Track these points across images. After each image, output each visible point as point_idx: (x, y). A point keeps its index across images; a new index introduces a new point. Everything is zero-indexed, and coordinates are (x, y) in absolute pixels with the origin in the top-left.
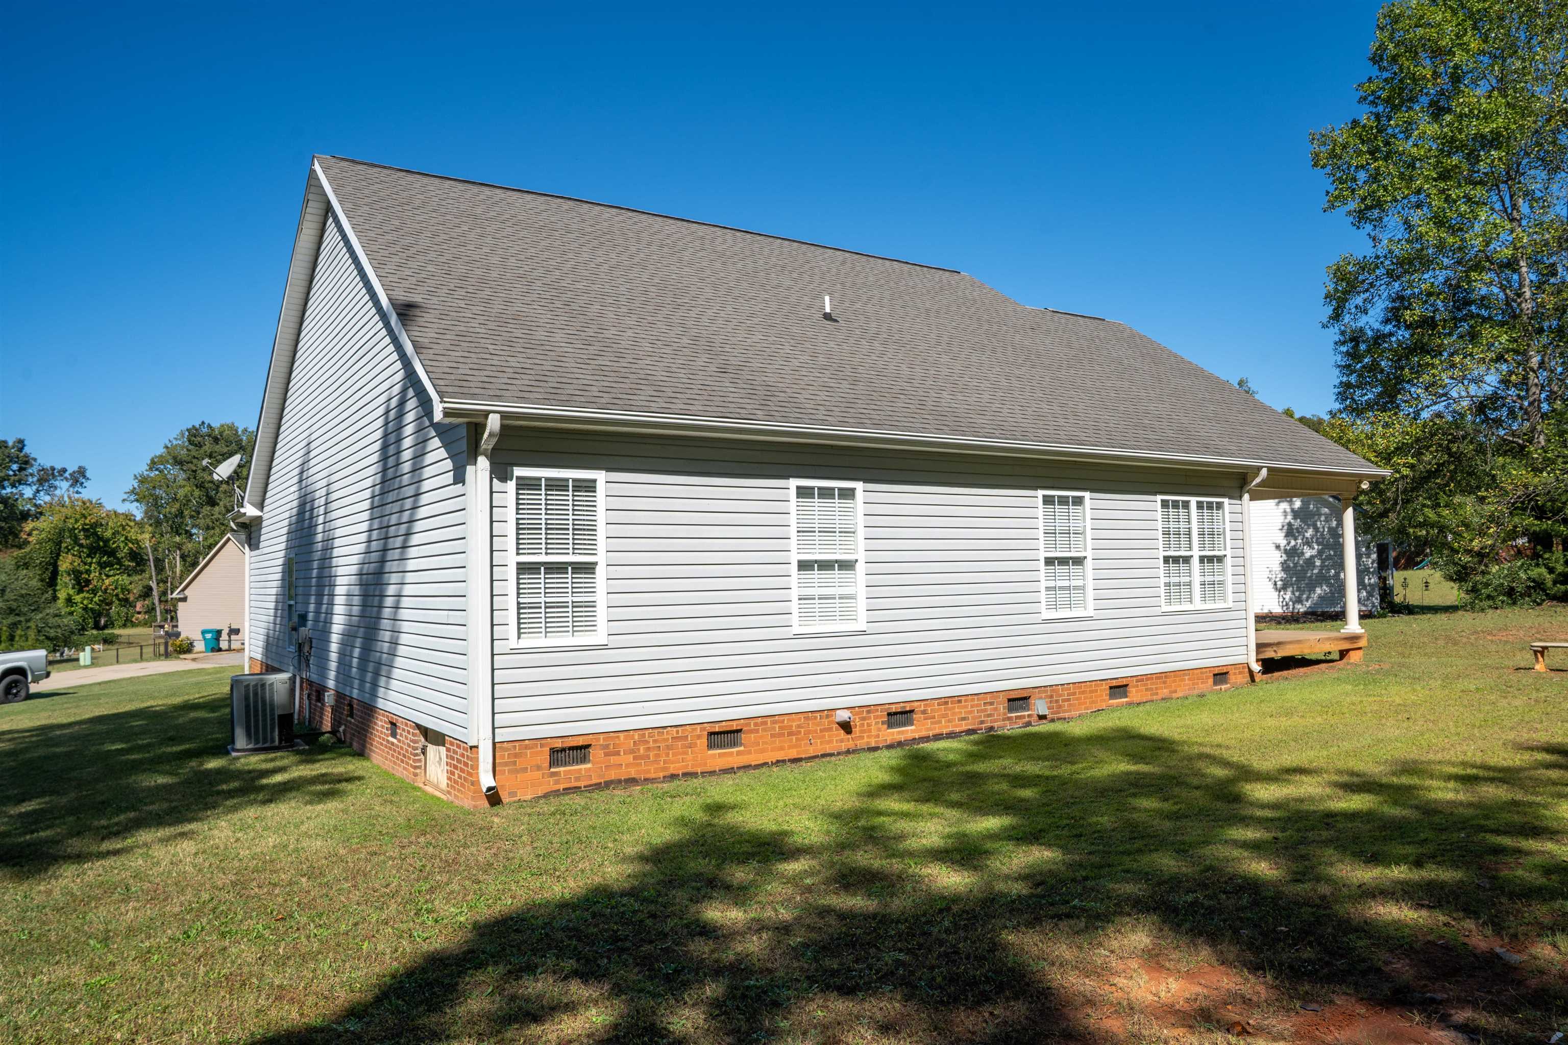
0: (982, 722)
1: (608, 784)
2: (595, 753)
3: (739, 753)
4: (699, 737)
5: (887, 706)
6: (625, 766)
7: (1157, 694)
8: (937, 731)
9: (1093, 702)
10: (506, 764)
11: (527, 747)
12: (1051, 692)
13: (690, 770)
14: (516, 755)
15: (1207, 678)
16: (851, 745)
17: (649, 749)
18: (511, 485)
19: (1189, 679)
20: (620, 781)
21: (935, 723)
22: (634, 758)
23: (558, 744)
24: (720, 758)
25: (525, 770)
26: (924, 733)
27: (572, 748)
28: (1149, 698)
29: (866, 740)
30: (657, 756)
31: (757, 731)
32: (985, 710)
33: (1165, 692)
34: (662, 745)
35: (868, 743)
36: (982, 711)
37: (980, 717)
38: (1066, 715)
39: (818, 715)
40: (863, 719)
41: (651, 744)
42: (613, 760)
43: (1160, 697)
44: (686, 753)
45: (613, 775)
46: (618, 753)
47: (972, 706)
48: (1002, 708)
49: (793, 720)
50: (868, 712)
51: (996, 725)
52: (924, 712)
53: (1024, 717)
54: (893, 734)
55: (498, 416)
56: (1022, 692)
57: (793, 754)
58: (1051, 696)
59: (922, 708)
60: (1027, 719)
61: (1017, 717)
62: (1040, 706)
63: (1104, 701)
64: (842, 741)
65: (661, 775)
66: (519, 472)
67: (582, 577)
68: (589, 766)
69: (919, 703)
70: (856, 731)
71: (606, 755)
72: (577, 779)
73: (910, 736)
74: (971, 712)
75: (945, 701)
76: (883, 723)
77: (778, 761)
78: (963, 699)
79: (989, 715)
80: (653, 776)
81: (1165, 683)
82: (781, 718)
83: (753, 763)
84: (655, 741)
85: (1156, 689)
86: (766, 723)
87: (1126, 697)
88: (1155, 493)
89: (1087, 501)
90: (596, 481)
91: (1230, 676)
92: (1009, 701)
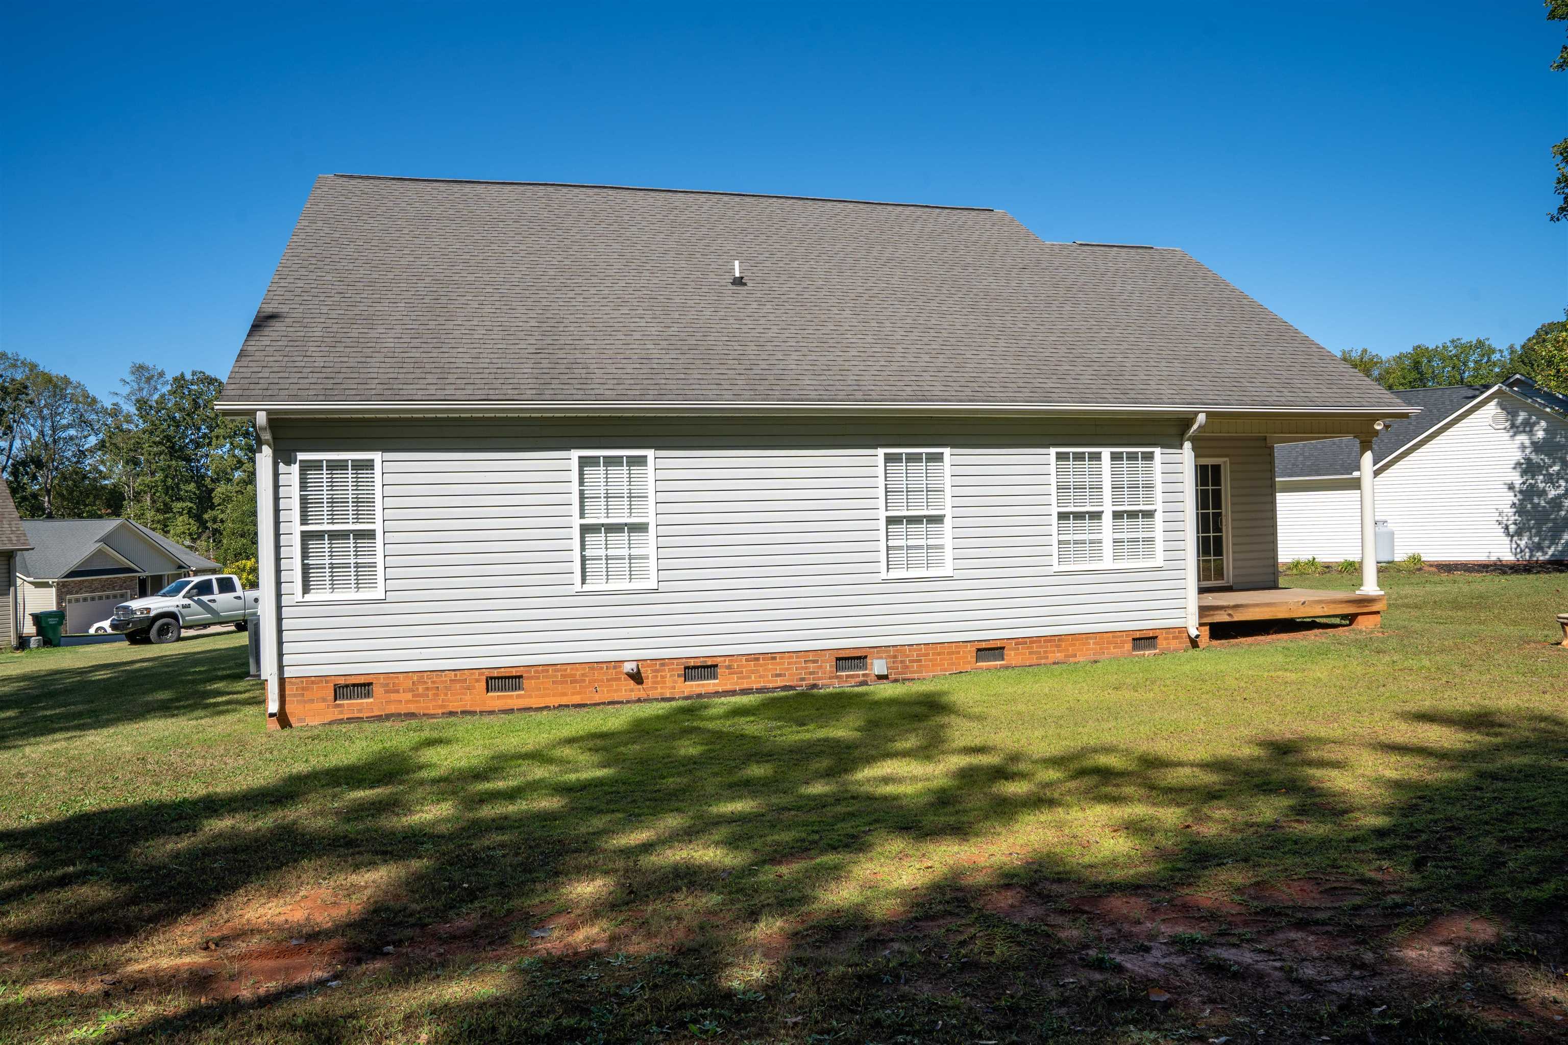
0: (803, 679)
1: (388, 717)
2: (377, 690)
3: (519, 697)
4: (477, 681)
5: (684, 660)
6: (403, 702)
7: (1047, 658)
8: (745, 686)
9: (952, 664)
10: (295, 696)
11: (313, 682)
12: (894, 653)
13: (468, 708)
14: (303, 689)
15: (1123, 642)
16: (642, 695)
17: (427, 689)
18: (295, 468)
19: (1094, 643)
20: (399, 715)
21: (743, 678)
22: (414, 696)
23: (342, 681)
24: (497, 699)
25: (312, 701)
26: (729, 687)
27: (354, 685)
28: (1035, 661)
29: (659, 690)
30: (437, 695)
31: (538, 678)
32: (806, 668)
33: (1059, 656)
34: (441, 686)
35: (662, 694)
36: (802, 668)
37: (801, 674)
38: (916, 676)
39: (605, 666)
40: (657, 671)
41: (430, 685)
42: (393, 696)
43: (1051, 660)
44: (465, 694)
45: (392, 709)
46: (398, 691)
47: (789, 663)
48: (829, 666)
49: (577, 670)
50: (663, 665)
51: (820, 683)
52: (729, 667)
53: (858, 676)
54: (692, 686)
55: (264, 413)
56: (855, 651)
57: (577, 699)
58: (895, 657)
59: (727, 663)
60: (861, 679)
61: (847, 676)
62: (878, 666)
63: (969, 663)
64: (632, 690)
65: (440, 711)
66: (301, 456)
67: (363, 543)
68: (371, 700)
69: (722, 659)
70: (648, 683)
71: (387, 692)
72: (360, 711)
73: (712, 689)
74: (788, 669)
75: (754, 658)
76: (679, 676)
77: (560, 706)
78: (778, 656)
79: (811, 673)
80: (432, 712)
81: (1058, 646)
82: (565, 667)
83: (534, 706)
84: (433, 682)
85: (1045, 652)
86: (547, 671)
87: (1003, 659)
88: (1048, 446)
89: (947, 457)
90: (373, 460)
91: (1159, 641)
92: (838, 659)
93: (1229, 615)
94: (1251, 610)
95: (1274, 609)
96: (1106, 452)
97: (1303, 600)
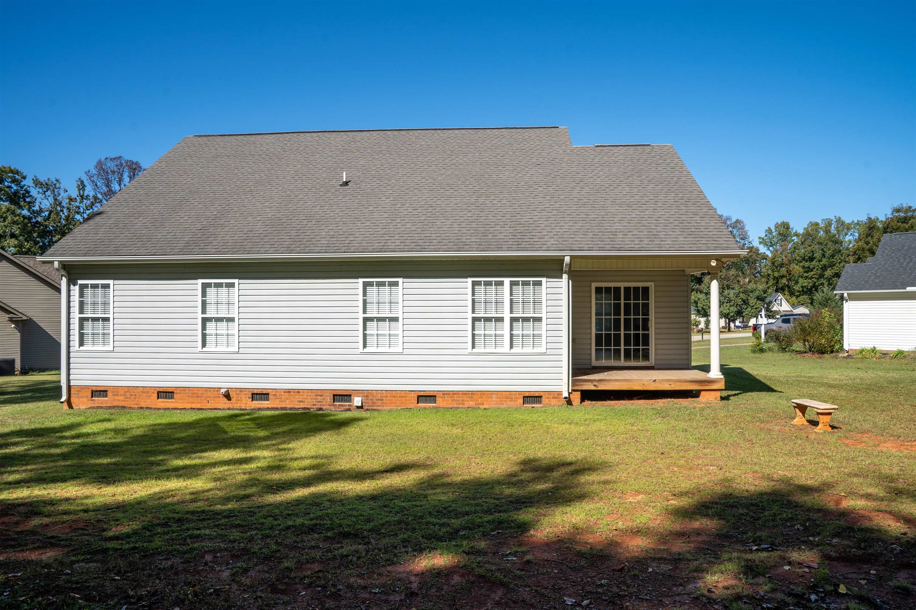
0: (314, 405)
1: (114, 407)
2: (109, 394)
3: (172, 402)
4: (153, 393)
5: (252, 390)
6: (119, 401)
7: (464, 404)
8: (283, 406)
9: (403, 403)
10: (75, 394)
11: (82, 388)
12: (366, 394)
13: (149, 406)
14: (78, 391)
16: (231, 406)
17: (131, 395)
18: (77, 287)
19: (496, 398)
20: (119, 407)
21: (282, 401)
22: (125, 398)
23: (94, 389)
24: (162, 403)
25: (82, 397)
26: (275, 406)
27: (100, 391)
28: (455, 406)
29: (239, 405)
30: (135, 398)
31: (181, 393)
32: (316, 399)
33: (472, 404)
34: (137, 394)
35: (240, 406)
36: (314, 399)
37: (313, 402)
38: (380, 408)
39: (212, 389)
40: (238, 394)
41: (132, 393)
42: (117, 397)
43: (466, 406)
44: (148, 399)
45: (115, 404)
46: (118, 395)
47: (307, 396)
48: (329, 399)
49: (199, 391)
50: (241, 391)
51: (324, 407)
52: (275, 395)
53: (346, 405)
54: (255, 404)
55: (57, 262)
56: (345, 391)
57: (199, 406)
58: (367, 396)
59: (274, 393)
60: (347, 407)
61: (339, 405)
62: (357, 401)
63: (413, 403)
64: (225, 403)
65: (136, 406)
66: (80, 282)
67: (105, 323)
68: (107, 399)
69: (271, 390)
70: (234, 400)
71: (114, 395)
72: (102, 403)
73: (266, 406)
74: (306, 399)
75: (289, 391)
76: (249, 398)
77: (191, 408)
78: (301, 391)
79: (319, 402)
80: (133, 406)
81: (471, 398)
82: (193, 389)
83: (179, 407)
84: (134, 392)
85: (463, 400)
86: (185, 390)
87: (435, 403)
88: (466, 277)
89: (400, 284)
90: (109, 284)
91: (543, 399)
92: (334, 395)
93: (595, 386)
94: (612, 383)
95: (630, 384)
96: (507, 281)
97: (654, 379)
